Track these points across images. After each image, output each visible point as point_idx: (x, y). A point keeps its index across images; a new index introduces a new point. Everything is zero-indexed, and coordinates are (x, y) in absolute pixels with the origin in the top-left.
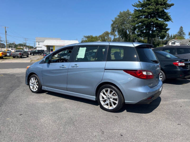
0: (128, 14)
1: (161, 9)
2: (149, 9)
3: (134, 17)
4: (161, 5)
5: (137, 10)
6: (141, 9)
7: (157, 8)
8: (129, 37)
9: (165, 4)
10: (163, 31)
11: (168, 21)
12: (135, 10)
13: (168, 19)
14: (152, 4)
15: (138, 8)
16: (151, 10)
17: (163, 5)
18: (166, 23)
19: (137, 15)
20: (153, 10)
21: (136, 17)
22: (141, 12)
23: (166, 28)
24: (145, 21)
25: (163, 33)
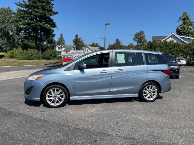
0: (10, 11)
1: (47, 15)
2: (36, 12)
3: (19, 17)
4: (48, 11)
5: (21, 10)
6: (26, 9)
7: (44, 13)
8: (13, 38)
9: (51, 11)
10: (51, 36)
11: (54, 27)
12: (19, 9)
13: (54, 25)
14: (39, 7)
15: (22, 7)
16: (38, 14)
17: (50, 11)
18: (53, 29)
19: (22, 16)
20: (40, 14)
21: (21, 17)
22: (27, 13)
23: (53, 34)
24: (33, 24)
25: (51, 38)
